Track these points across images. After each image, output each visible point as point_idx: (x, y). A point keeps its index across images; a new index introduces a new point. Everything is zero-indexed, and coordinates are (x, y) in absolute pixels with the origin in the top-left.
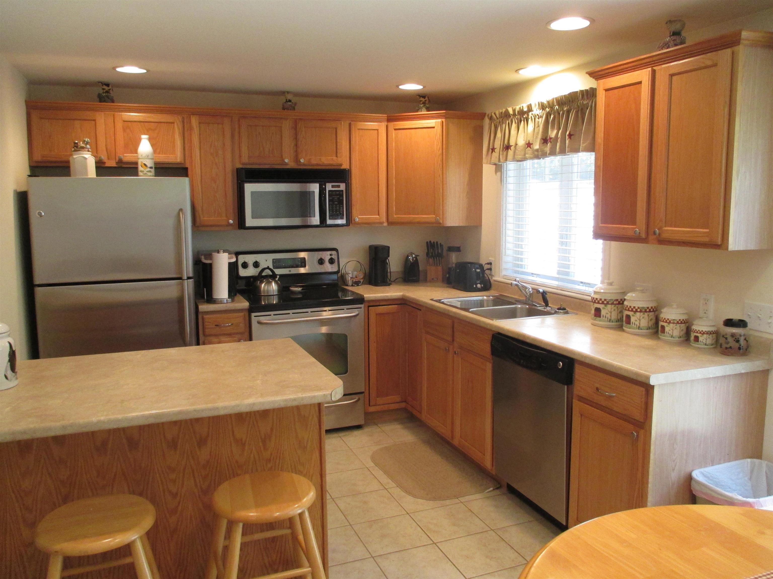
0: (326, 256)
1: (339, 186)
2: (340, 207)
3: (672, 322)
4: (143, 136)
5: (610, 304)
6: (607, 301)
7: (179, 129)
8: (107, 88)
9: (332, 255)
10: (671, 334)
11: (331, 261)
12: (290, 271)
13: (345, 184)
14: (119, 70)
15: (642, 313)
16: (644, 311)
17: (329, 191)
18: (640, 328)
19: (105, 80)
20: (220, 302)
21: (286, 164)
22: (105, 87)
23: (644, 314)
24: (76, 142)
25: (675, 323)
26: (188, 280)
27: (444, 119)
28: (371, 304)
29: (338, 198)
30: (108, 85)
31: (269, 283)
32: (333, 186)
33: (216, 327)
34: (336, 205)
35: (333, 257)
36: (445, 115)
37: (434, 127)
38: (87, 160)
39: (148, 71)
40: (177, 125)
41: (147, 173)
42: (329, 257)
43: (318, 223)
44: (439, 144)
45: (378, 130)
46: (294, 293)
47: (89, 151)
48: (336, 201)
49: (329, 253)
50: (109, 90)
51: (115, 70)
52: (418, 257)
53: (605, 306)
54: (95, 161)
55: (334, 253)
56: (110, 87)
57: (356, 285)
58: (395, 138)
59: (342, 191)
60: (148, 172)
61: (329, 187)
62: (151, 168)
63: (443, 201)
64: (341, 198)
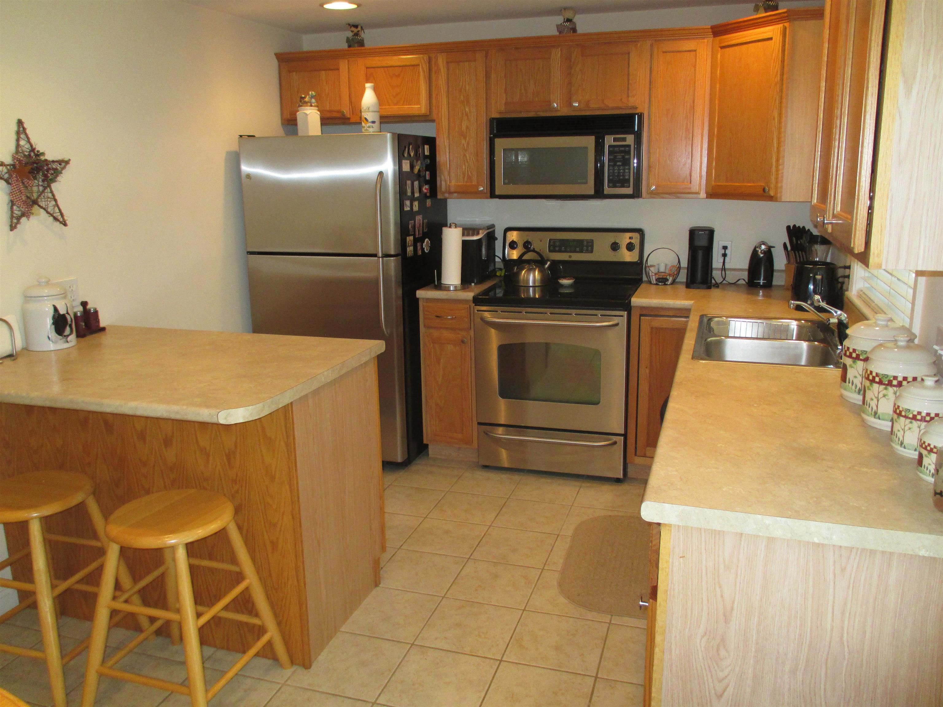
0: (625, 239)
1: (624, 140)
2: (624, 170)
3: (903, 414)
4: (368, 85)
5: (861, 360)
6: (857, 353)
7: (424, 72)
8: (355, 30)
9: (632, 239)
10: (901, 438)
11: (630, 247)
12: (570, 257)
13: (633, 136)
14: (327, 6)
15: (882, 387)
16: (887, 382)
17: (610, 146)
18: (877, 416)
19: (352, 21)
20: (447, 288)
21: (556, 110)
22: (353, 29)
23: (886, 389)
24: (303, 96)
25: (910, 418)
26: (385, 259)
27: (788, 23)
28: (644, 313)
29: (623, 157)
30: (356, 26)
31: (529, 270)
32: (615, 140)
33: (436, 318)
34: (619, 166)
35: (632, 241)
36: (787, 16)
37: (771, 39)
38: (309, 117)
39: (359, 5)
40: (422, 67)
41: (368, 129)
42: (628, 241)
43: (592, 192)
44: (777, 66)
45: (695, 51)
46: (562, 286)
47: (311, 106)
48: (619, 161)
49: (628, 235)
50: (358, 31)
51: (323, 6)
52: (772, 249)
53: (854, 362)
54: (320, 117)
55: (636, 235)
56: (359, 29)
57: (660, 284)
58: (721, 62)
59: (629, 146)
60: (369, 127)
61: (609, 140)
62: (373, 122)
63: (777, 160)
64: (626, 157)
